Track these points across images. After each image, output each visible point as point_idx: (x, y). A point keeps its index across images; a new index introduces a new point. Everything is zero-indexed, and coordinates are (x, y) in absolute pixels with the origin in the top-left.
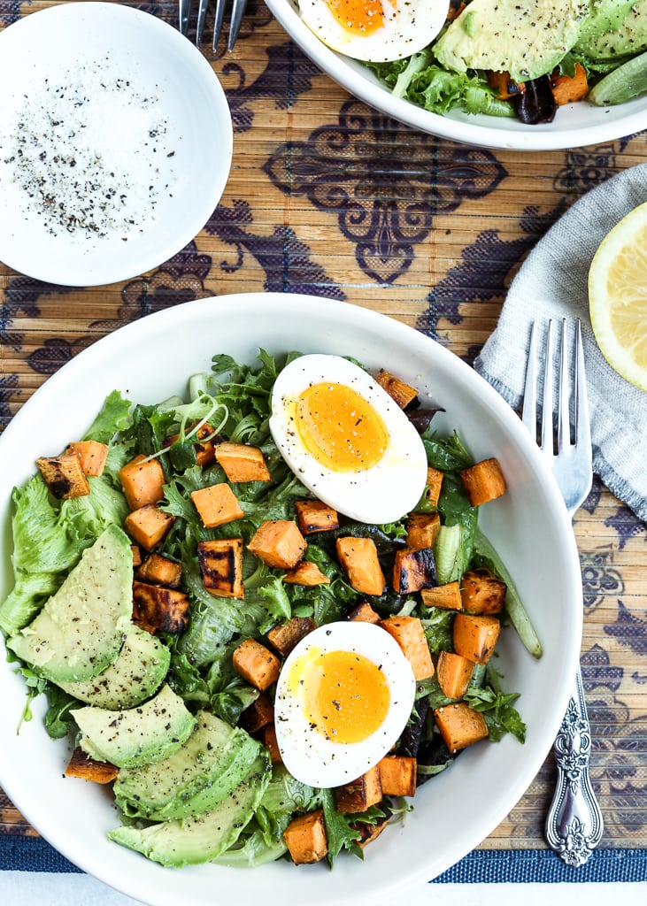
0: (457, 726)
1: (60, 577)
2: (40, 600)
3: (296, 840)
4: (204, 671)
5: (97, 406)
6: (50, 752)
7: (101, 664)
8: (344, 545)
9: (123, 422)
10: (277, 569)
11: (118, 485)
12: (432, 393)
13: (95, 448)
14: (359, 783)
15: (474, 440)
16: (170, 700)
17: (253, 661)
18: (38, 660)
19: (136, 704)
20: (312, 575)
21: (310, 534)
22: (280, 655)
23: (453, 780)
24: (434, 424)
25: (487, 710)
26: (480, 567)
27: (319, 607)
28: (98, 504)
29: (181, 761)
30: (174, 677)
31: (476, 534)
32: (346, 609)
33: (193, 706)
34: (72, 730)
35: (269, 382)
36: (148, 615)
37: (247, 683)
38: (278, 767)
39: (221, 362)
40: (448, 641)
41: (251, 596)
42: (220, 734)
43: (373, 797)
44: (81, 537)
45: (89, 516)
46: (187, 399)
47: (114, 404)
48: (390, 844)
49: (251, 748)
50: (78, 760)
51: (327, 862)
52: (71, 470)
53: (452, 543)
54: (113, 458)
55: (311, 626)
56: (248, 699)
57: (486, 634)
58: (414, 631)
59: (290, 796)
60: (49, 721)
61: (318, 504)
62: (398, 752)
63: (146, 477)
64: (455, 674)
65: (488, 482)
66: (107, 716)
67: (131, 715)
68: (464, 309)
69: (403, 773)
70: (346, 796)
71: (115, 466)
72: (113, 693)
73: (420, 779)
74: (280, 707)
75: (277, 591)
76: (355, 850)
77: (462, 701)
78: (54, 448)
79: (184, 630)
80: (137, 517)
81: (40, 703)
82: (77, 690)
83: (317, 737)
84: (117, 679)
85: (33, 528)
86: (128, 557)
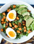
0: (4, 14)
1: (31, 24)
2: (32, 23)
3: (15, 7)
4: (21, 18)
5: (28, 36)
6: (32, 13)
7: (28, 18)
8: (11, 26)
9: (26, 34)
11: (27, 30)
12: (6, 36)
13: (28, 33)
14: (11, 10)
15: (3, 33)
16: (23, 16)
17: (18, 18)
19: (26, 16)
20: (14, 24)
21: (14, 27)
22: (16, 19)
23: (5, 10)
24: (6, 34)
25: (2, 15)
26: (3, 24)
27: (13, 22)
28: (28, 29)
29: (23, 12)
30: (23, 17)
31: (3, 27)
32: (11, 22)
33: (22, 15)
34: (30, 14)
35: (17, 37)
36: (25, 22)
37: (18, 17)
38: (16, 11)
39: (20, 38)
41: (18, 23)
42: (20, 14)
43: (10, 9)
44: (29, 27)
45: (29, 28)
46: (22, 36)
47: (27, 36)
48: (9, 6)
49: (18, 13)
50: (30, 12)
51: (13, 5)
52: (30, 31)
54: (27, 32)
55: (14, 21)
56: (18, 16)
57: (2, 20)
58: (7, 20)
59: (15, 9)
60: (32, 15)
62: (8, 12)
63: (25, 31)
64: (4, 17)
65: (2, 30)
66: (28, 15)
67: (26, 15)
68: (4, 41)
69: (8, 11)
70: (12, 9)
71: (27, 31)
72: (27, 16)
73: (7, 10)
74: (16, 15)
75: (16, 23)
76: (11, 6)
77: (4, 16)
78: (31, 33)
79: (23, 20)
81: (32, 16)
82: (30, 17)
83: (14, 13)
84: (27, 17)
85: (33, 27)
86: (26, 25)
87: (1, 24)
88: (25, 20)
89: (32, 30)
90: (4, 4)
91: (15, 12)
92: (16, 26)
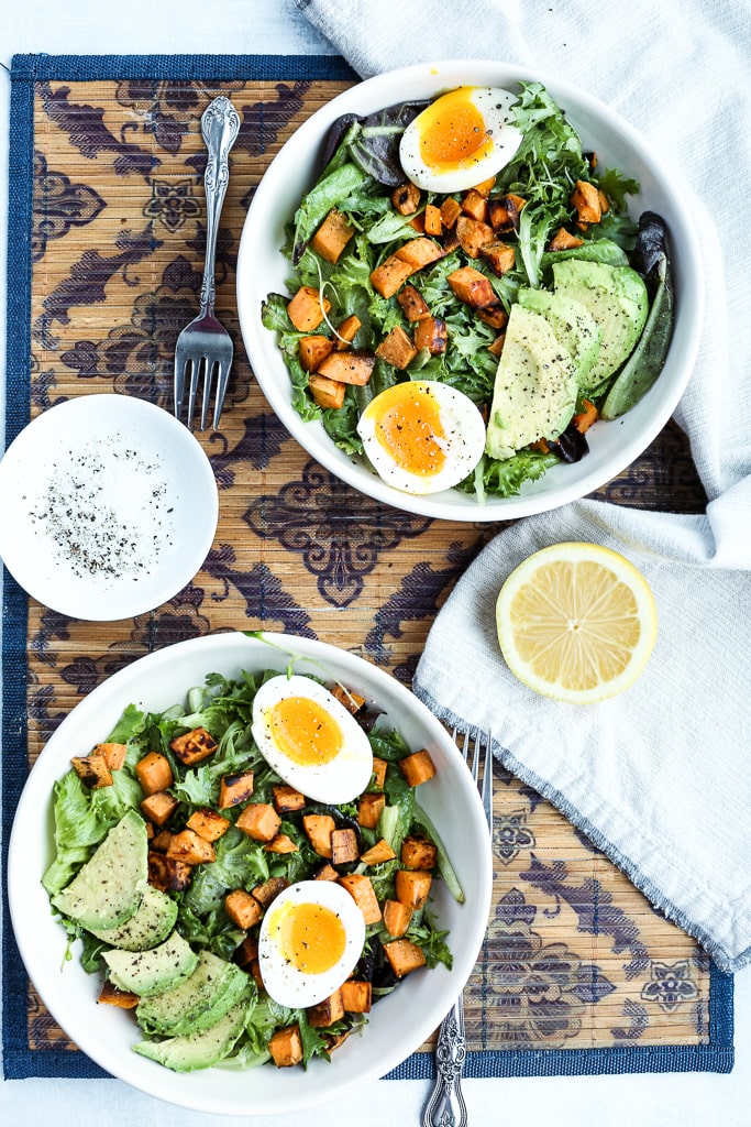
0: (401, 957)
1: (91, 850)
2: (76, 867)
3: (278, 1047)
4: (204, 919)
5: (117, 715)
6: (86, 984)
7: (124, 916)
8: (309, 822)
9: (137, 728)
10: (257, 841)
11: (135, 776)
12: (376, 701)
13: (116, 748)
14: (325, 1004)
15: (408, 735)
16: (178, 943)
17: (244, 911)
18: (75, 913)
19: (152, 946)
20: (285, 845)
21: (283, 813)
22: (264, 907)
23: (397, 1000)
24: (379, 722)
25: (423, 945)
26: (417, 833)
27: (292, 868)
28: (119, 792)
29: (187, 990)
30: (181, 925)
31: (415, 806)
32: (313, 867)
33: (196, 947)
34: (103, 968)
35: (250, 696)
36: (160, 876)
37: (236, 927)
38: (262, 993)
39: (213, 679)
40: (392, 892)
41: (239, 860)
42: (218, 968)
43: (336, 1014)
44: (108, 819)
45: (114, 802)
46: (188, 711)
47: (130, 715)
48: (351, 1049)
49: (242, 978)
50: (108, 990)
51: (302, 1065)
52: (98, 766)
53: (393, 819)
54: (130, 754)
55: (285, 884)
56: (239, 939)
57: (419, 886)
58: (364, 887)
59: (272, 1015)
60: (84, 961)
61: (290, 790)
62: (356, 977)
63: (156, 770)
64: (398, 919)
65: (418, 767)
66: (130, 957)
67: (148, 955)
68: (404, 625)
69: (360, 995)
70: (316, 1013)
71: (132, 761)
72: (134, 939)
73: (375, 999)
74: (262, 948)
75: (258, 858)
76: (324, 1055)
77: (404, 938)
78: (84, 749)
79: (188, 888)
80: (151, 802)
81: (77, 947)
82: (106, 936)
83: (292, 969)
84: (137, 927)
85: (71, 814)
86: (142, 834)
87: (431, 844)
88: (159, 904)
89: (73, 786)
90: (386, 1077)
91: (268, 987)
92: (264, 821)
